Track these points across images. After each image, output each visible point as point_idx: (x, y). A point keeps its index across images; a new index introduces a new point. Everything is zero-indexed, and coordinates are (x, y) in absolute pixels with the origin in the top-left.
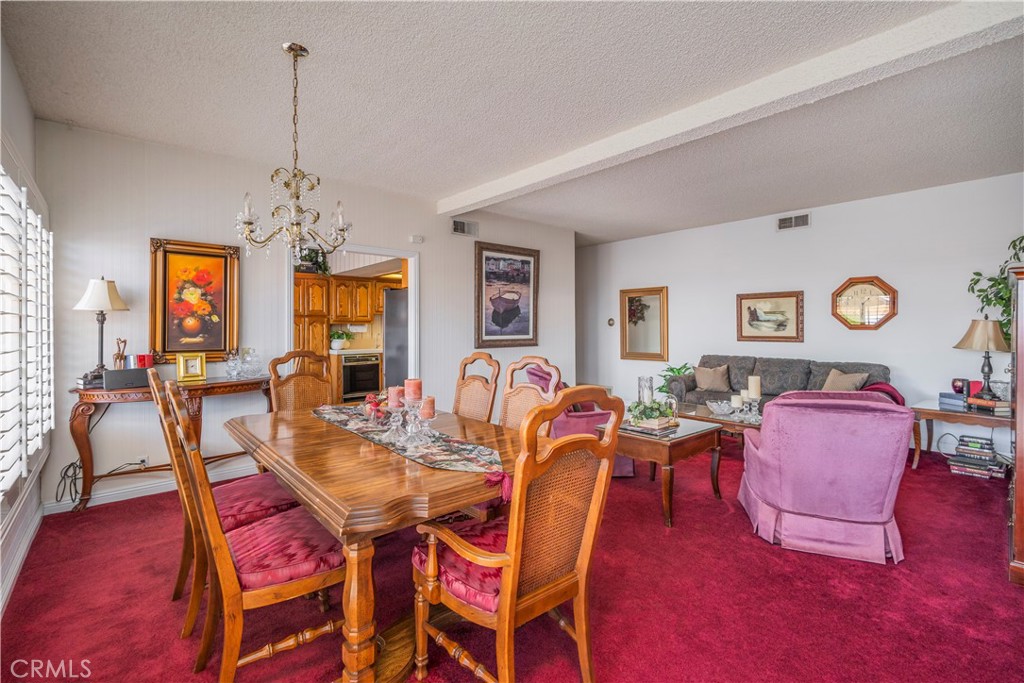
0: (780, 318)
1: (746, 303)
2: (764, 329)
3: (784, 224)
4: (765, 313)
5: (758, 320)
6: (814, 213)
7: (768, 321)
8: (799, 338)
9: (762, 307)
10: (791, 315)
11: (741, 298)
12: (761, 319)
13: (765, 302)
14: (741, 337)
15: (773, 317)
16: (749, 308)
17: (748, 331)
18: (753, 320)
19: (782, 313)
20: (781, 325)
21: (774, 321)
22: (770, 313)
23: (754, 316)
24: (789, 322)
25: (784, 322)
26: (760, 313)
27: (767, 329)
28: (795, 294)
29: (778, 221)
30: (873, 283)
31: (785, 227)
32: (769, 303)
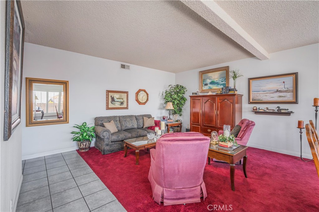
0: (122, 100)
1: (110, 94)
2: (116, 105)
3: (123, 66)
4: (117, 98)
5: (114, 101)
6: (132, 66)
7: (118, 102)
8: (127, 108)
9: (116, 96)
10: (125, 100)
11: (108, 92)
12: (115, 101)
13: (117, 94)
14: (108, 108)
15: (119, 100)
16: (111, 96)
17: (111, 105)
18: (113, 101)
19: (122, 99)
20: (122, 103)
21: (120, 102)
22: (119, 98)
23: (113, 99)
24: (124, 102)
25: (123, 102)
26: (115, 98)
27: (117, 105)
28: (127, 93)
29: (121, 65)
30: (145, 91)
31: (123, 68)
32: (118, 95)
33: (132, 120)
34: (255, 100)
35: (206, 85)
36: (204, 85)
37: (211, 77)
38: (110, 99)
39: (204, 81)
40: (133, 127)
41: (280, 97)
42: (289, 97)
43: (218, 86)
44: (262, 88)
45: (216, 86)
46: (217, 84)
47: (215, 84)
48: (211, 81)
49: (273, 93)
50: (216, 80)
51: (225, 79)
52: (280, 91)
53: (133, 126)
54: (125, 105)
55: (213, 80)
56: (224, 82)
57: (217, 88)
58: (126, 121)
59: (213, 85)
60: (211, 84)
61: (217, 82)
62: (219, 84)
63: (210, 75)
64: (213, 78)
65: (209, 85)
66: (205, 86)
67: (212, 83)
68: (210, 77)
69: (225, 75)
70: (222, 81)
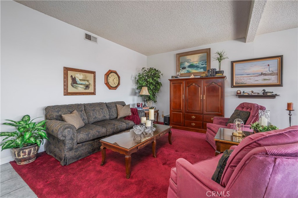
0: (87, 83)
1: (70, 73)
2: (79, 88)
3: (88, 37)
4: (80, 80)
5: (76, 83)
6: (99, 38)
7: (82, 84)
9: (79, 76)
10: (92, 82)
11: (67, 70)
12: (78, 83)
14: (67, 93)
15: (84, 82)
16: (72, 76)
17: (71, 89)
18: (74, 83)
19: (88, 81)
20: (87, 87)
21: (84, 84)
22: (83, 80)
23: (74, 81)
24: (90, 85)
25: (88, 85)
26: (77, 80)
27: (81, 89)
28: (93, 73)
29: (85, 35)
30: (116, 73)
31: (88, 39)
32: (81, 75)
33: (102, 109)
34: (238, 84)
35: (184, 68)
36: (181, 69)
37: (190, 60)
38: (70, 81)
39: (181, 65)
40: (104, 118)
41: (265, 80)
42: (274, 80)
43: (198, 69)
44: (245, 71)
45: (196, 70)
46: (197, 67)
47: (194, 68)
48: (190, 64)
49: (257, 76)
50: (196, 63)
51: (206, 62)
52: (265, 74)
53: (104, 116)
54: (91, 90)
55: (192, 63)
56: (204, 65)
57: (196, 72)
58: (95, 111)
59: (192, 69)
60: (190, 68)
61: (197, 65)
62: (199, 68)
63: (188, 57)
64: (191, 61)
65: (187, 69)
66: (183, 70)
67: (191, 66)
68: (188, 60)
69: (206, 58)
70: (202, 64)
